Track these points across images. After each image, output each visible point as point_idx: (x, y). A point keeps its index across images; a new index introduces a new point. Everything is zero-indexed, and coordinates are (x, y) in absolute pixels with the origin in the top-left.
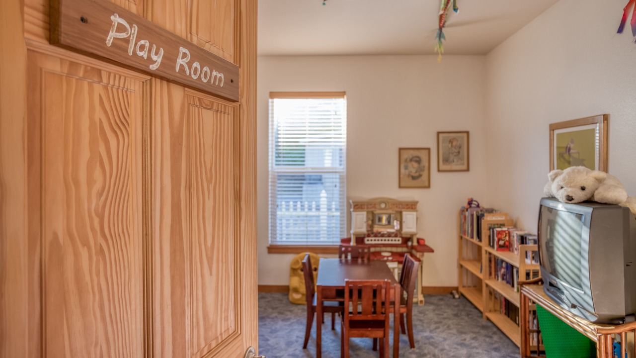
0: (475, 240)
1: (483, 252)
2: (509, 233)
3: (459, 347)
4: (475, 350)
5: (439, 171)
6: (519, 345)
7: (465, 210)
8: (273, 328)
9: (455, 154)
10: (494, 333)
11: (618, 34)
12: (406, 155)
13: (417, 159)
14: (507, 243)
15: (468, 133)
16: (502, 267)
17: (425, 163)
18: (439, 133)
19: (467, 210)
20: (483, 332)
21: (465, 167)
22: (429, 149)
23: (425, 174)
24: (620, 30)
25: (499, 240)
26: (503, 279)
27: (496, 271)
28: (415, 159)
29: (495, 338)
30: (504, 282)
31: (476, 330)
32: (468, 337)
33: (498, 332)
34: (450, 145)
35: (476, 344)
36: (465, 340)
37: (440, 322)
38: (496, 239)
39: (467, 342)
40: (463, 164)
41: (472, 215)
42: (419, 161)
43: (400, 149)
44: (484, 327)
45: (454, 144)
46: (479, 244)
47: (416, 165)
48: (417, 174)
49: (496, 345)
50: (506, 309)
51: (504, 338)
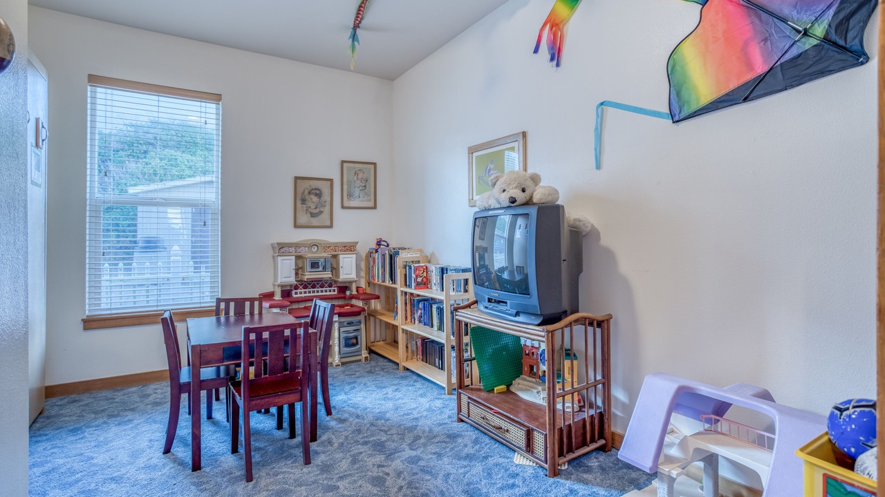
0: (388, 283)
1: (399, 294)
2: (427, 267)
3: (383, 402)
4: (400, 401)
5: (343, 207)
6: (445, 385)
7: (374, 252)
8: (101, 439)
9: (361, 188)
10: (415, 381)
11: (535, 54)
12: (304, 186)
13: (318, 192)
14: (425, 280)
15: (375, 164)
16: (418, 308)
17: (326, 197)
18: (343, 162)
19: (377, 251)
20: (404, 382)
21: (371, 204)
22: (331, 180)
23: (327, 209)
24: (536, 51)
25: (417, 277)
26: (420, 322)
27: (412, 314)
28: (314, 191)
29: (418, 385)
30: (422, 325)
31: (396, 382)
32: (390, 390)
33: (420, 379)
34: (356, 178)
35: (398, 395)
36: (387, 394)
37: (354, 382)
38: (414, 276)
39: (390, 396)
40: (370, 200)
41: (384, 255)
42: (319, 195)
43: (297, 178)
44: (403, 378)
45: (360, 176)
46: (393, 286)
47: (315, 199)
48: (317, 211)
49: (421, 392)
50: (422, 355)
51: (427, 383)
